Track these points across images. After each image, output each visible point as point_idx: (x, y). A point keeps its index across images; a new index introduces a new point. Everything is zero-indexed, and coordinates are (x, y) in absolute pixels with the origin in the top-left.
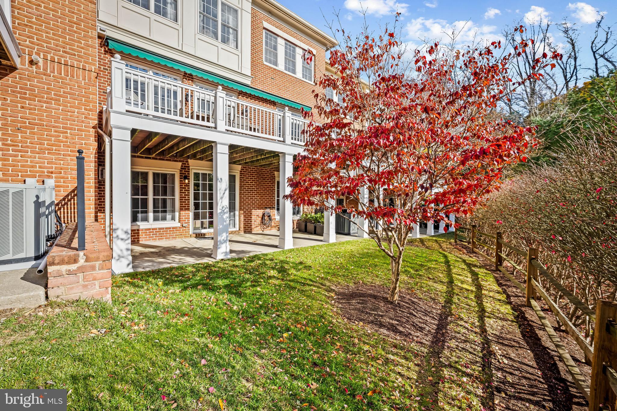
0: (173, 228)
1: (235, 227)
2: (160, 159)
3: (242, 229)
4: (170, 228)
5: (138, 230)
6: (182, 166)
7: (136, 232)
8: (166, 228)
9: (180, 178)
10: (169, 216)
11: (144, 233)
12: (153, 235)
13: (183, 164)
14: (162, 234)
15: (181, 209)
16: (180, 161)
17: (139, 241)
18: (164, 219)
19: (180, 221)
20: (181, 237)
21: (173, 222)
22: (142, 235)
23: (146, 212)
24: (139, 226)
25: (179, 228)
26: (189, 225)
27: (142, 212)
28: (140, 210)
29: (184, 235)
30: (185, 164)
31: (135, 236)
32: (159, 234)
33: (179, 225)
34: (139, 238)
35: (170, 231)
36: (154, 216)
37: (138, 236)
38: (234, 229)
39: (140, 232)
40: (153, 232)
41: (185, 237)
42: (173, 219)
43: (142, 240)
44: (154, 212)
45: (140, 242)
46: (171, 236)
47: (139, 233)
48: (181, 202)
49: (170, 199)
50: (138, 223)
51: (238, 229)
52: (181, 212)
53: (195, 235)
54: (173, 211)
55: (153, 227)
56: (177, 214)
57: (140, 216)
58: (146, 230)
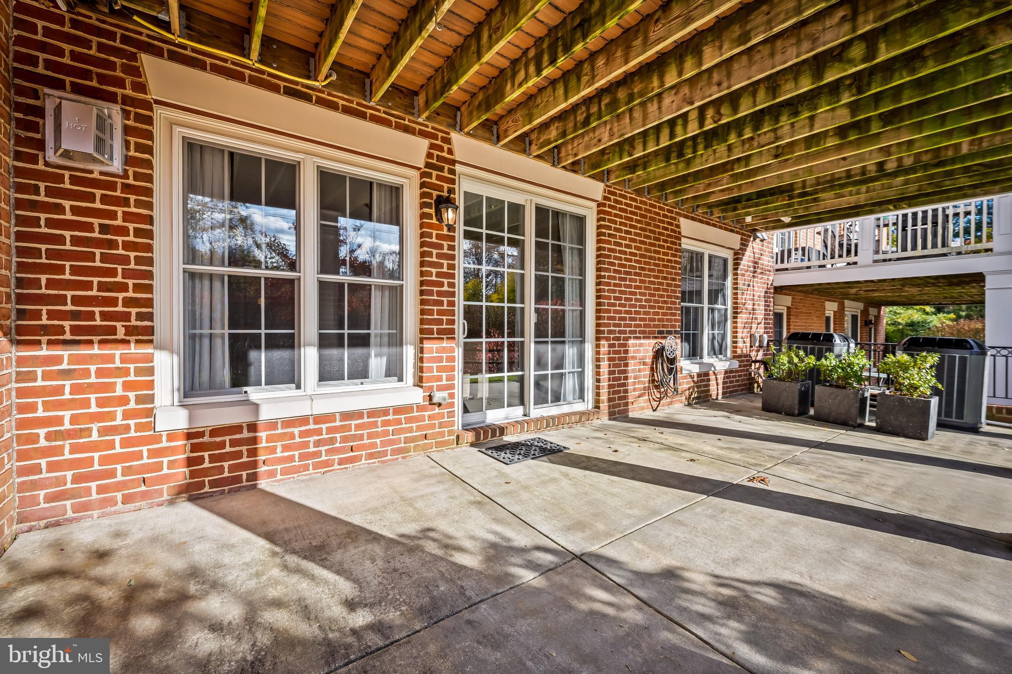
0: (398, 410)
1: (582, 397)
2: (347, 111)
3: (604, 406)
4: (385, 412)
5: (253, 427)
6: (429, 155)
7: (246, 434)
8: (372, 413)
9: (423, 205)
10: (377, 363)
11: (282, 437)
12: (317, 444)
13: (432, 146)
14: (354, 438)
15: (425, 334)
16: (423, 134)
17: (253, 477)
18: (361, 373)
19: (419, 382)
20: (424, 448)
21: (393, 383)
22: (273, 450)
23: (290, 343)
24: (256, 406)
25: (420, 408)
26: (452, 396)
27: (273, 343)
28: (263, 331)
29: (434, 436)
30: (441, 149)
31: (239, 455)
32: (345, 439)
33: (417, 396)
34: (254, 465)
35: (386, 423)
36: (322, 360)
37: (253, 453)
38: (579, 407)
39: (262, 435)
40: (319, 432)
41: (439, 444)
42: (394, 371)
43: (272, 474)
44: (324, 342)
45: (263, 484)
46: (392, 442)
47: (254, 441)
48: (423, 302)
49: (382, 288)
50: (254, 393)
51: (590, 406)
52: (427, 345)
53: (470, 437)
54: (396, 341)
55: (321, 407)
56: (409, 353)
57: (261, 359)
58: (289, 423)
